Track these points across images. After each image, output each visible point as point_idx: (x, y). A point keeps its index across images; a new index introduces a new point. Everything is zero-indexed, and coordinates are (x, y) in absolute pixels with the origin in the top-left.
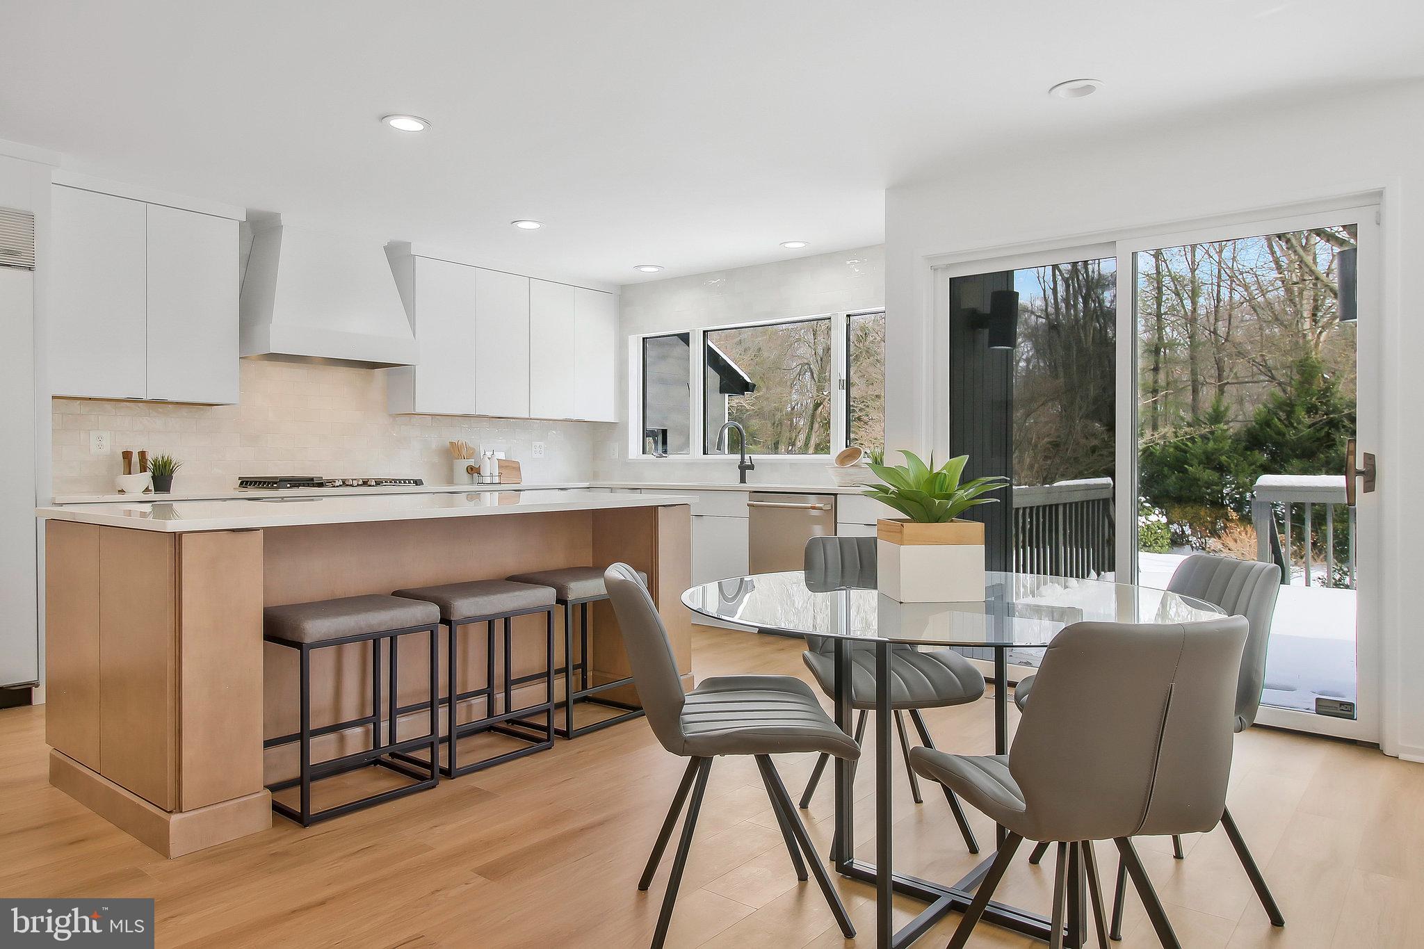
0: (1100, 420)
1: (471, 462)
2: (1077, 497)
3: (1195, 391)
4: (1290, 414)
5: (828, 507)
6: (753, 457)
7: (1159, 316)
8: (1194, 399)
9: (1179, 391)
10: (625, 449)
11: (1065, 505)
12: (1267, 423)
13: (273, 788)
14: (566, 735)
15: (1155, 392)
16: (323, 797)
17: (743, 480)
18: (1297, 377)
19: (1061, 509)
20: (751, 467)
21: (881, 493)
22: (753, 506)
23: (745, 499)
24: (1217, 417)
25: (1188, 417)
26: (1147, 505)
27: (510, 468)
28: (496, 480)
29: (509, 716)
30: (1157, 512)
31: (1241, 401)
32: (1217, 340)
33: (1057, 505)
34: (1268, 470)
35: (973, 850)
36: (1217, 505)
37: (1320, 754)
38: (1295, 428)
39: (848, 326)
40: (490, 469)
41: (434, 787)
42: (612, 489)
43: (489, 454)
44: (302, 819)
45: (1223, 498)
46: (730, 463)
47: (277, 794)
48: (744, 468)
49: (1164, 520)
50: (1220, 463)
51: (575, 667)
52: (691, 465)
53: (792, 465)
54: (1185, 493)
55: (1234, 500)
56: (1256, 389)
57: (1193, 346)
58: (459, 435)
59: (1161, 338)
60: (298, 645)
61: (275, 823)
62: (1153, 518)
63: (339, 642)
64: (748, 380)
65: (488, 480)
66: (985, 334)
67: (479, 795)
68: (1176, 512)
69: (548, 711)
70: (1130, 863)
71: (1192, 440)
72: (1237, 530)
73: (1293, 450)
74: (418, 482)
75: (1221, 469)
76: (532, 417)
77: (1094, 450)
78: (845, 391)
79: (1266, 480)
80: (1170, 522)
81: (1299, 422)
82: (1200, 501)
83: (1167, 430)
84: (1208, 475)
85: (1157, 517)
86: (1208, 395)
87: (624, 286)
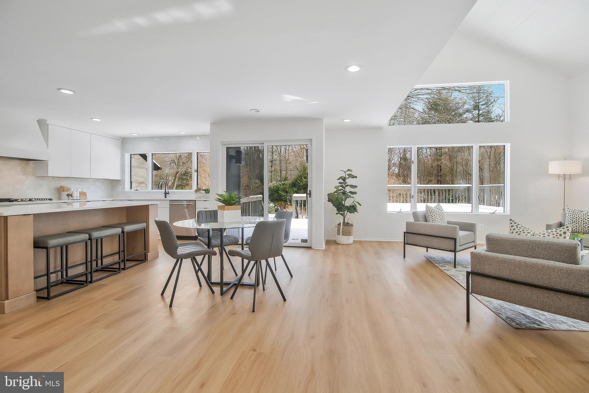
0: (258, 179)
1: (68, 193)
2: (254, 200)
3: (281, 172)
4: (301, 178)
5: (193, 204)
6: (169, 190)
7: (272, 153)
8: (280, 174)
9: (277, 172)
10: (124, 188)
11: (251, 202)
12: (297, 181)
13: (37, 291)
14: (124, 269)
15: (271, 172)
16: (54, 291)
17: (166, 197)
18: (303, 170)
19: (251, 203)
20: (168, 193)
21: (219, 200)
22: (171, 204)
23: (168, 203)
24: (285, 179)
25: (279, 178)
26: (270, 201)
27: (83, 194)
28: (79, 198)
29: (102, 266)
30: (272, 203)
31: (291, 175)
32: (286, 160)
33: (250, 202)
34: (297, 192)
35: (237, 275)
36: (286, 201)
37: (301, 250)
38: (302, 182)
39: (197, 155)
40: (76, 195)
41: (87, 286)
42: (121, 200)
43: (76, 190)
44: (48, 298)
45: (287, 199)
46: (162, 192)
47: (38, 292)
48: (166, 194)
49: (274, 205)
50: (286, 191)
51: (122, 252)
52: (147, 193)
53: (181, 192)
54: (279, 198)
55: (289, 200)
56: (294, 172)
57: (280, 161)
58: (64, 184)
59: (273, 158)
60: (47, 248)
61: (37, 301)
62: (271, 205)
63: (55, 247)
64: (160, 166)
65: (76, 198)
66: (234, 160)
67: (103, 286)
68: (276, 204)
69: (119, 263)
70: (268, 264)
71: (280, 185)
72: (289, 207)
73: (302, 187)
74: (50, 200)
75: (287, 192)
76: (91, 178)
77: (257, 187)
78: (196, 173)
79: (295, 195)
80: (275, 206)
81: (303, 181)
82: (282, 200)
83: (274, 182)
84: (283, 194)
85: (272, 205)
86: (284, 173)
87: (124, 138)
